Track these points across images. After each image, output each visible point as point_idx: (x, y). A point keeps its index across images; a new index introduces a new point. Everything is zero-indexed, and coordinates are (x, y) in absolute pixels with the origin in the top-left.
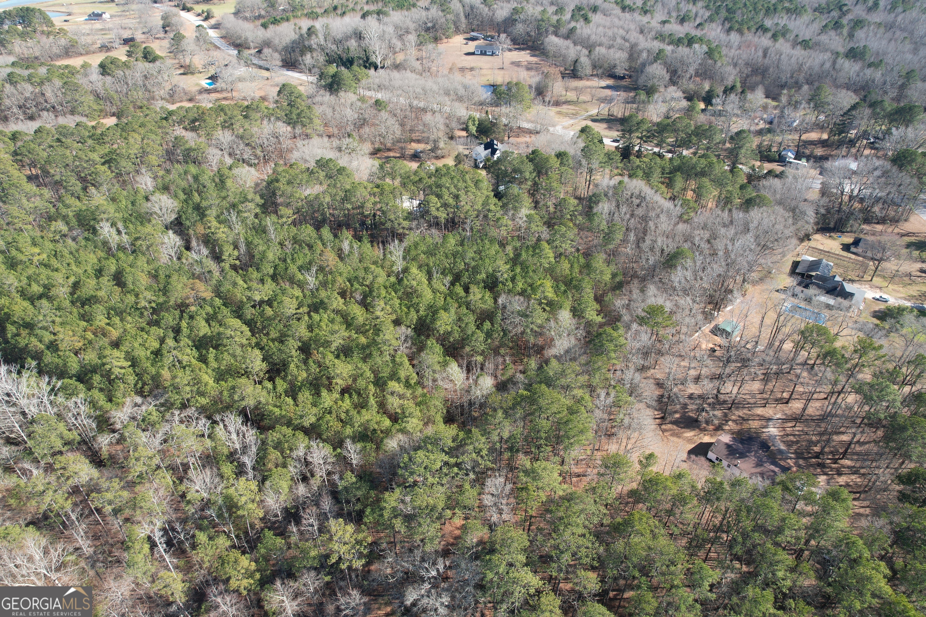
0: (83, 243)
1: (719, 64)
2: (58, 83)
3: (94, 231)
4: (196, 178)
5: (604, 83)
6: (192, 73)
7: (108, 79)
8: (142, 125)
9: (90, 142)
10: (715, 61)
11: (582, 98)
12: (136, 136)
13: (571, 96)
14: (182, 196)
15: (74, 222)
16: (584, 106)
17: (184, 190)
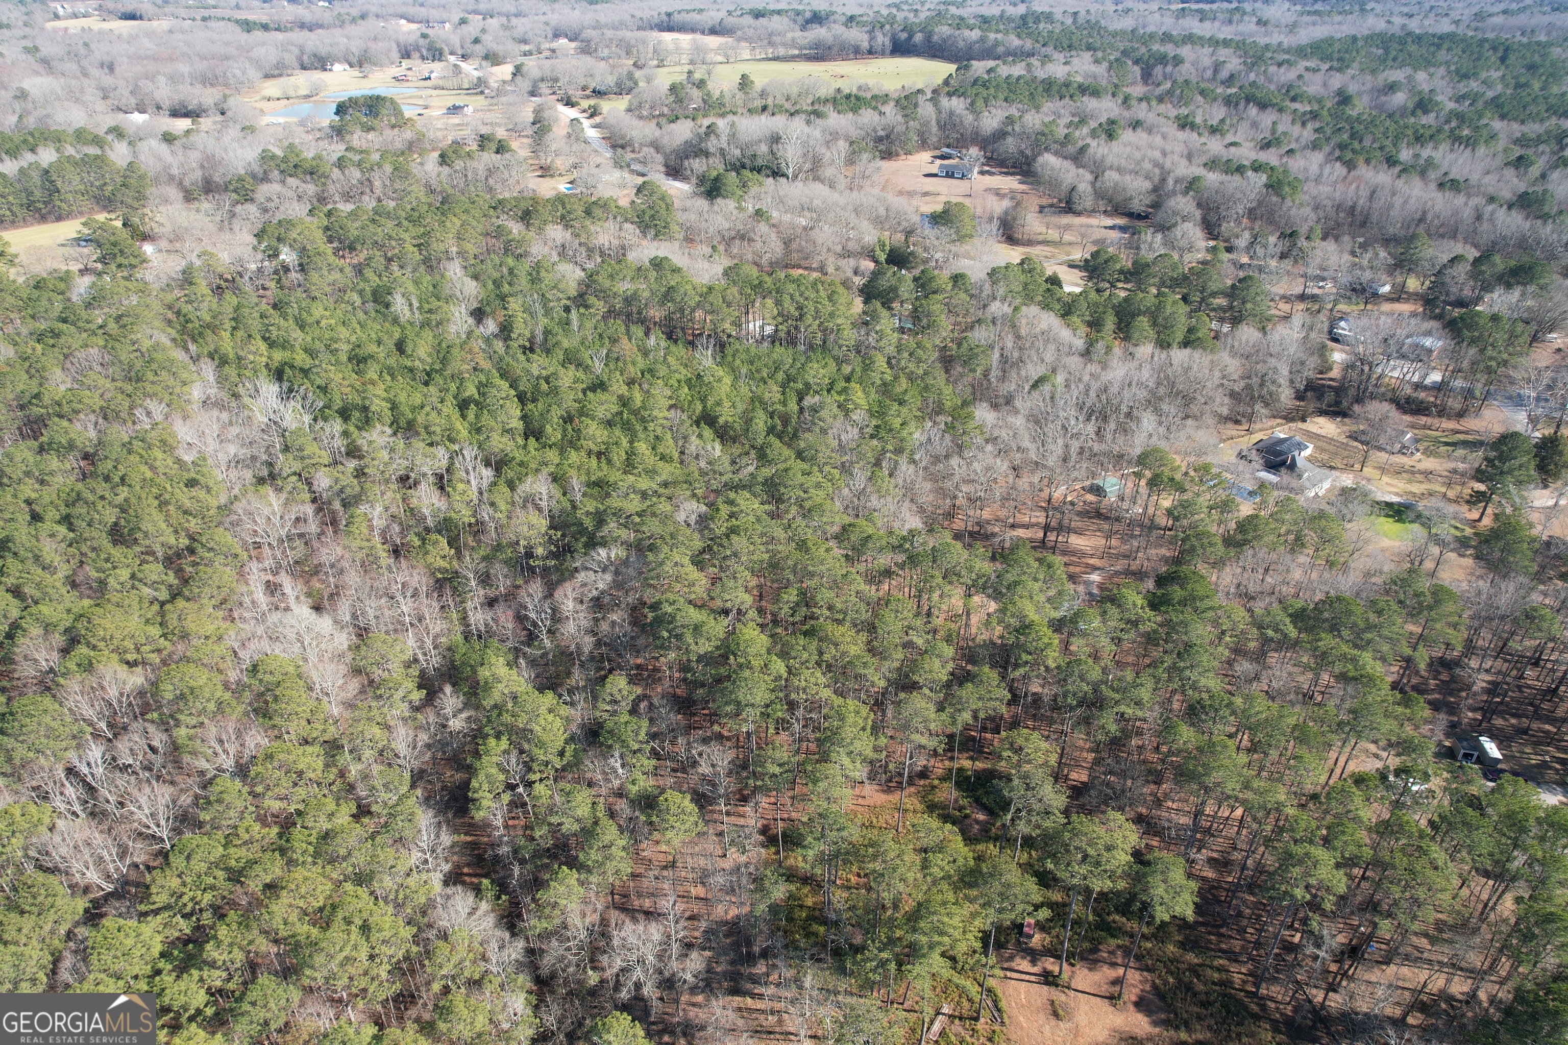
0: (373, 314)
1: (1288, 202)
2: (388, 169)
3: (387, 306)
4: (511, 271)
5: (1109, 222)
6: (552, 176)
7: (446, 170)
8: (466, 211)
9: (405, 223)
10: (1283, 199)
11: (1067, 238)
12: (455, 220)
13: (1053, 235)
14: (490, 286)
15: (369, 296)
16: (1068, 248)
17: (494, 282)
